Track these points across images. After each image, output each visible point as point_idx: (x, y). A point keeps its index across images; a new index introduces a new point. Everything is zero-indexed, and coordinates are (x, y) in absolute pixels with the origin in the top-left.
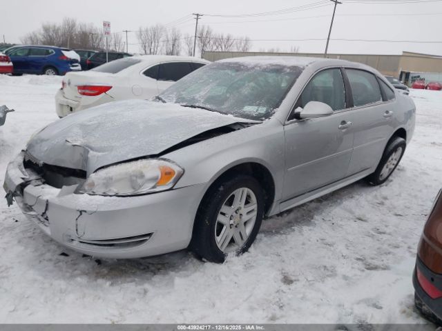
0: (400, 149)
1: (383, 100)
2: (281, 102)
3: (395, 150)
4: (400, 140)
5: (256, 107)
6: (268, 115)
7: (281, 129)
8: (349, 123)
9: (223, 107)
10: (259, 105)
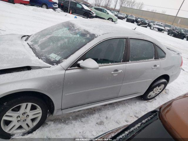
0: (163, 86)
1: (155, 59)
2: (70, 56)
3: (159, 85)
4: (164, 80)
5: (57, 56)
6: (58, 62)
7: (63, 72)
8: (120, 71)
9: (43, 51)
10: (58, 55)
